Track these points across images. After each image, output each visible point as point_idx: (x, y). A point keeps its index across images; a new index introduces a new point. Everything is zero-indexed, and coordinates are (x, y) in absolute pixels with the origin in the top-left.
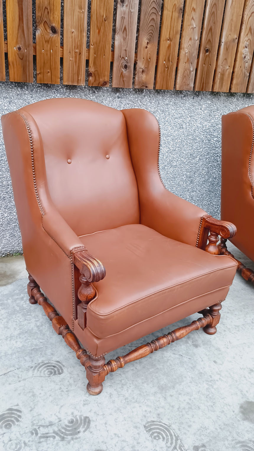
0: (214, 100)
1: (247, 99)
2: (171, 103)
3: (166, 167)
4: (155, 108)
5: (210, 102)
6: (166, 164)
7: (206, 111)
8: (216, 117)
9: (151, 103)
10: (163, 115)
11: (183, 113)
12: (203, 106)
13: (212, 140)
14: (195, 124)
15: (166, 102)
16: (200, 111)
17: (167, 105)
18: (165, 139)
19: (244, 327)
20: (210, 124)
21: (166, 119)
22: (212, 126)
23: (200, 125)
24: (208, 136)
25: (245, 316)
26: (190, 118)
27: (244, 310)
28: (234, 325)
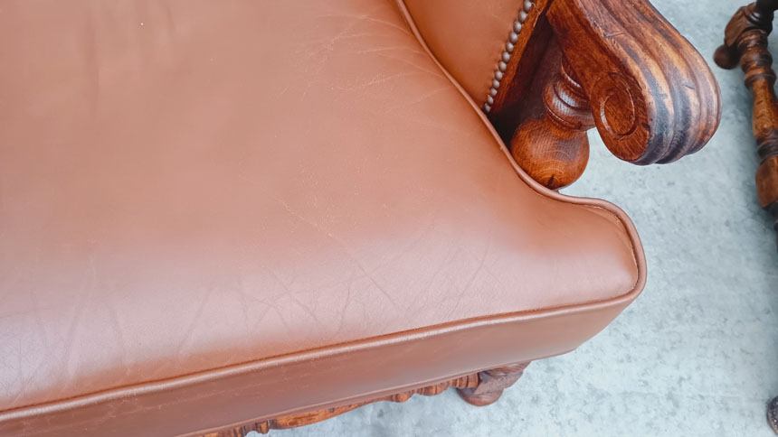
19: (625, 405)
25: (659, 357)
27: (675, 326)
28: (590, 386)
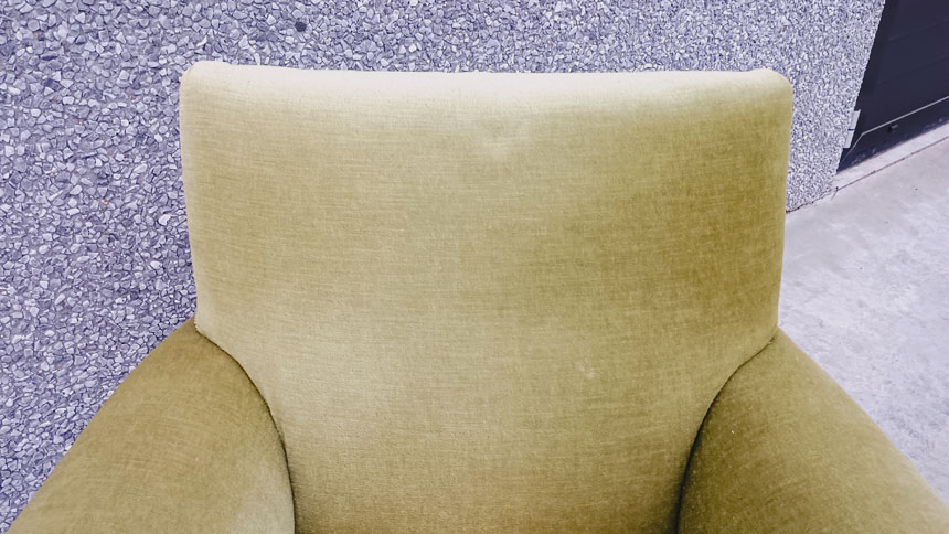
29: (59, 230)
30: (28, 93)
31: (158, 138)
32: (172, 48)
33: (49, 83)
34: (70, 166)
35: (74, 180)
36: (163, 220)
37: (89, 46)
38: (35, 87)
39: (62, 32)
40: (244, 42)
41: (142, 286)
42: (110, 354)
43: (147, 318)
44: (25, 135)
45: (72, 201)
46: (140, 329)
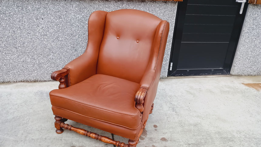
0: (81, 2)
1: (106, 2)
2: (50, 3)
3: (55, 41)
4: (39, 6)
5: (78, 3)
6: (54, 39)
7: (76, 9)
8: (85, 12)
9: (35, 3)
10: (45, 10)
11: (60, 9)
12: (74, 5)
13: (86, 26)
14: (70, 16)
15: (46, 2)
16: (72, 8)
17: (47, 4)
18: (50, 24)
20: (81, 16)
21: (48, 12)
22: (83, 17)
23: (74, 17)
24: (82, 24)
26: (65, 12)
29: (8, 36)
30: (7, 19)
31: (22, 28)
32: (25, 18)
33: (9, 19)
34: (10, 29)
35: (11, 31)
36: (21, 39)
37: (15, 16)
38: (8, 19)
39: (12, 13)
40: (34, 19)
41: (17, 47)
42: (12, 55)
43: (17, 52)
44: (6, 24)
45: (10, 33)
46: (16, 53)
